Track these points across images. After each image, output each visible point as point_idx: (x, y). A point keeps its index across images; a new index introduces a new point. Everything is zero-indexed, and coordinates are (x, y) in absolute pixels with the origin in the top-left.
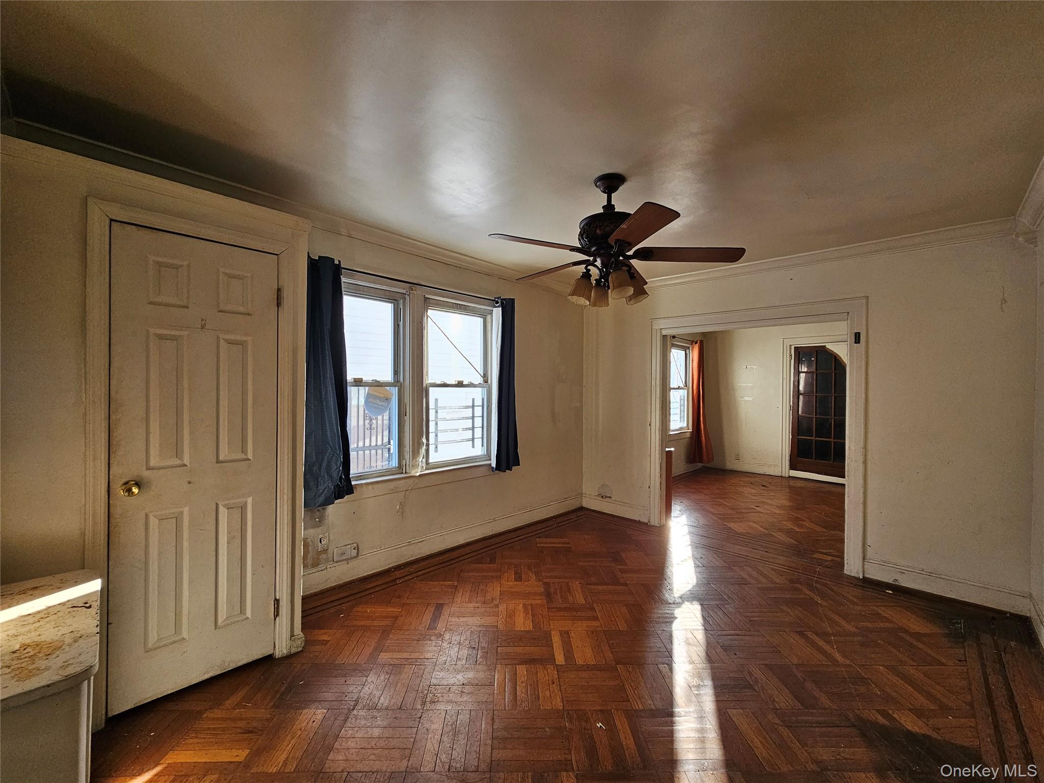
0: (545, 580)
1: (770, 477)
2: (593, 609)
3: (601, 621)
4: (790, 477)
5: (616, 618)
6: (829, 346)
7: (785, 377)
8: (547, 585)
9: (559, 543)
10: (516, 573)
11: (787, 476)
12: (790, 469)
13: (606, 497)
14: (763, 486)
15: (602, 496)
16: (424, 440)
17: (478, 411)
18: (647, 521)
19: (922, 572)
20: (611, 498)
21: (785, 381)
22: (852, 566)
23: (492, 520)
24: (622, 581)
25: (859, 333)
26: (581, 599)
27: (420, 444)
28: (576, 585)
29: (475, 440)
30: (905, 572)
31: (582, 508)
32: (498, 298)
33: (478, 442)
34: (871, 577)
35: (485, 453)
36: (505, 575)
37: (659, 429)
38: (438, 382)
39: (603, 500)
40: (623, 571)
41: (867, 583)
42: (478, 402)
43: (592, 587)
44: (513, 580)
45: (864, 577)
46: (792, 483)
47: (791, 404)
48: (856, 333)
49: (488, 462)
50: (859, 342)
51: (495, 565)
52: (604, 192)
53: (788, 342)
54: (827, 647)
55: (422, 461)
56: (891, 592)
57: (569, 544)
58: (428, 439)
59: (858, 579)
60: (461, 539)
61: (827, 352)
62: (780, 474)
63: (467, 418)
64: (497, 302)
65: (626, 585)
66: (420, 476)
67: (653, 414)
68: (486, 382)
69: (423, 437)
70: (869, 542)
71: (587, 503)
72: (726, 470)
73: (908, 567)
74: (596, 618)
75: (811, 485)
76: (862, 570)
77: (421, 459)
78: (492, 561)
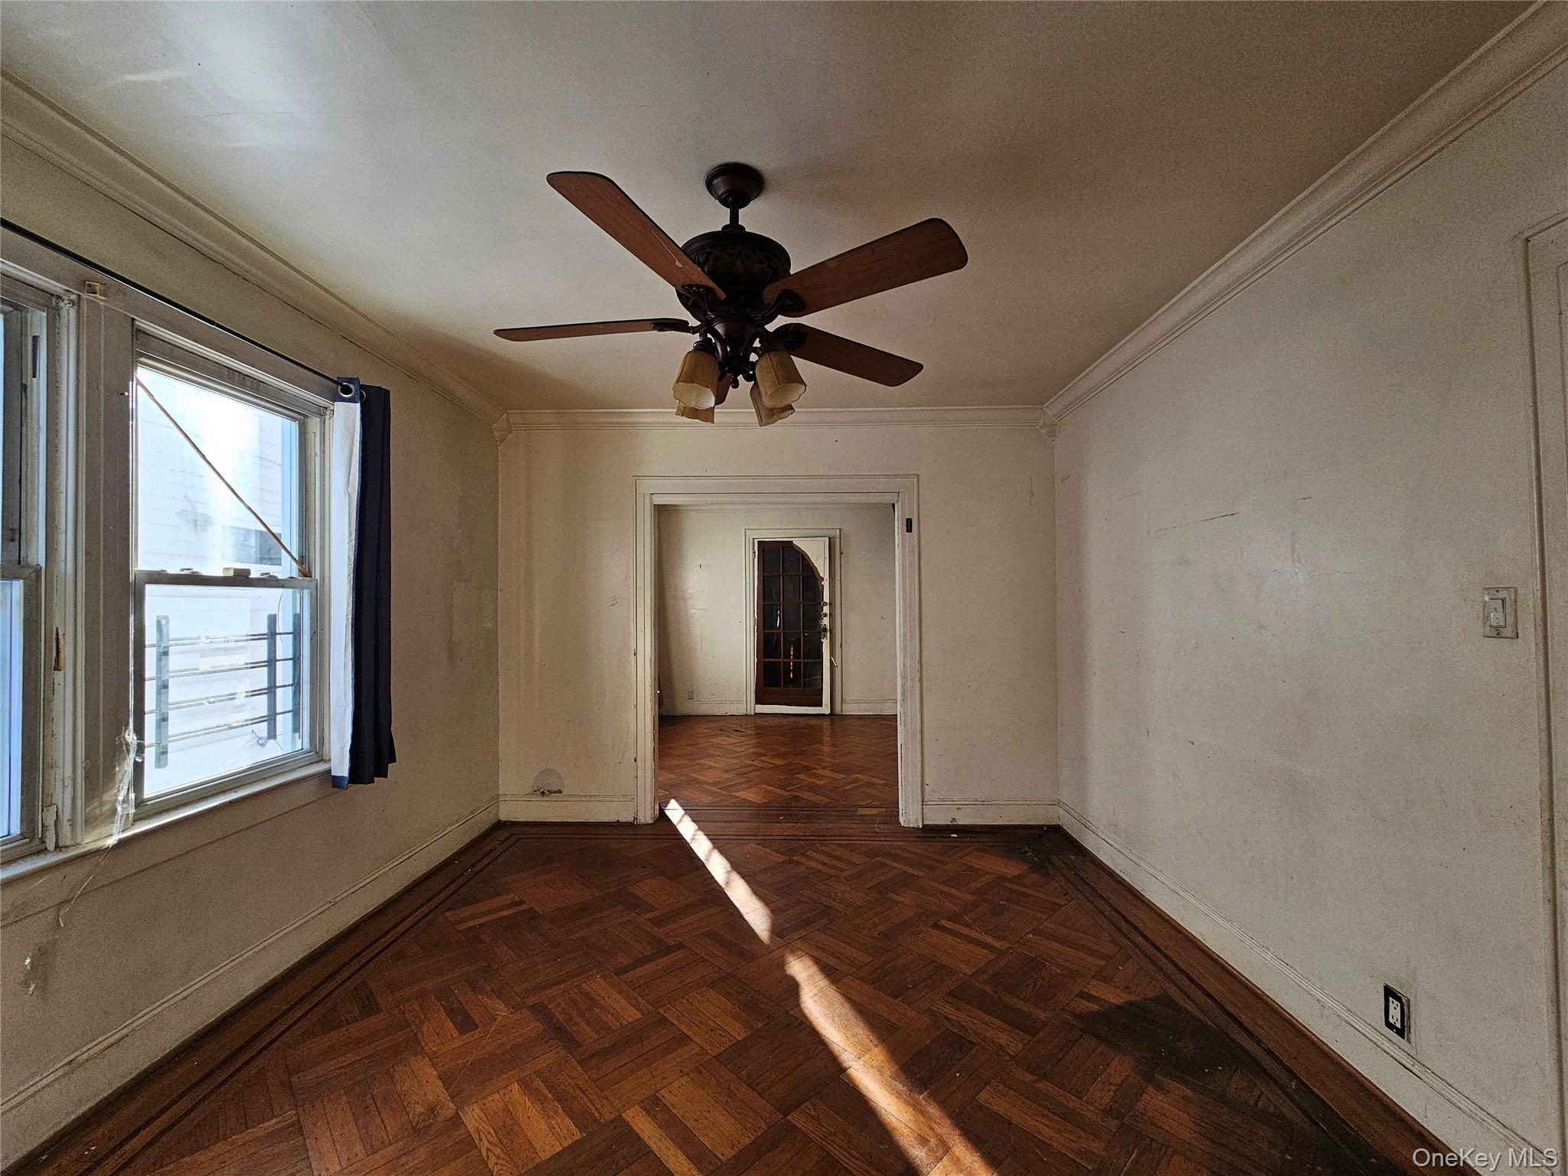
0: (530, 1001)
1: (735, 717)
2: (663, 1021)
3: (696, 1039)
4: (756, 714)
5: (713, 1018)
6: (796, 542)
7: (748, 581)
8: (541, 1011)
9: (503, 908)
10: (451, 1012)
11: (752, 713)
12: (756, 704)
13: (550, 792)
14: (736, 731)
15: (543, 793)
16: (131, 737)
17: (284, 647)
18: (630, 819)
19: (977, 803)
20: (560, 792)
21: (748, 586)
22: (910, 815)
23: (329, 905)
24: (670, 941)
25: (911, 519)
26: (631, 1014)
27: (117, 750)
28: (598, 986)
29: (278, 717)
30: (960, 807)
31: (499, 825)
32: (350, 380)
33: (284, 722)
34: (931, 823)
35: (307, 746)
36: (424, 1028)
37: (651, 660)
38: (174, 570)
39: (545, 798)
40: (659, 922)
41: (930, 832)
42: (285, 624)
43: (630, 975)
44: (456, 1034)
45: (923, 825)
46: (760, 721)
47: (756, 616)
48: (908, 519)
49: (322, 767)
50: (911, 531)
51: (381, 1016)
52: (724, 202)
53: (751, 535)
54: (966, 931)
55: (126, 801)
56: (956, 836)
57: (525, 903)
58: (140, 731)
59: (917, 829)
60: (249, 983)
61: (793, 547)
62: (744, 712)
63: (255, 665)
64: (347, 390)
65: (680, 946)
66: (121, 843)
67: (640, 635)
68: (306, 573)
69: (127, 725)
70: (927, 781)
71: (509, 812)
72: (677, 716)
73: (966, 800)
74: (684, 1040)
75: (784, 721)
76: (921, 817)
77: (122, 791)
78: (369, 1007)
